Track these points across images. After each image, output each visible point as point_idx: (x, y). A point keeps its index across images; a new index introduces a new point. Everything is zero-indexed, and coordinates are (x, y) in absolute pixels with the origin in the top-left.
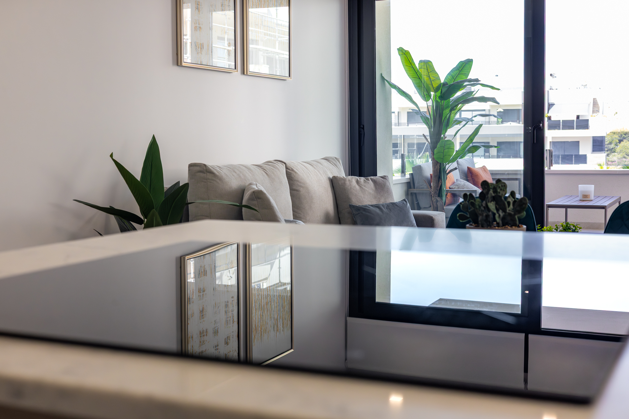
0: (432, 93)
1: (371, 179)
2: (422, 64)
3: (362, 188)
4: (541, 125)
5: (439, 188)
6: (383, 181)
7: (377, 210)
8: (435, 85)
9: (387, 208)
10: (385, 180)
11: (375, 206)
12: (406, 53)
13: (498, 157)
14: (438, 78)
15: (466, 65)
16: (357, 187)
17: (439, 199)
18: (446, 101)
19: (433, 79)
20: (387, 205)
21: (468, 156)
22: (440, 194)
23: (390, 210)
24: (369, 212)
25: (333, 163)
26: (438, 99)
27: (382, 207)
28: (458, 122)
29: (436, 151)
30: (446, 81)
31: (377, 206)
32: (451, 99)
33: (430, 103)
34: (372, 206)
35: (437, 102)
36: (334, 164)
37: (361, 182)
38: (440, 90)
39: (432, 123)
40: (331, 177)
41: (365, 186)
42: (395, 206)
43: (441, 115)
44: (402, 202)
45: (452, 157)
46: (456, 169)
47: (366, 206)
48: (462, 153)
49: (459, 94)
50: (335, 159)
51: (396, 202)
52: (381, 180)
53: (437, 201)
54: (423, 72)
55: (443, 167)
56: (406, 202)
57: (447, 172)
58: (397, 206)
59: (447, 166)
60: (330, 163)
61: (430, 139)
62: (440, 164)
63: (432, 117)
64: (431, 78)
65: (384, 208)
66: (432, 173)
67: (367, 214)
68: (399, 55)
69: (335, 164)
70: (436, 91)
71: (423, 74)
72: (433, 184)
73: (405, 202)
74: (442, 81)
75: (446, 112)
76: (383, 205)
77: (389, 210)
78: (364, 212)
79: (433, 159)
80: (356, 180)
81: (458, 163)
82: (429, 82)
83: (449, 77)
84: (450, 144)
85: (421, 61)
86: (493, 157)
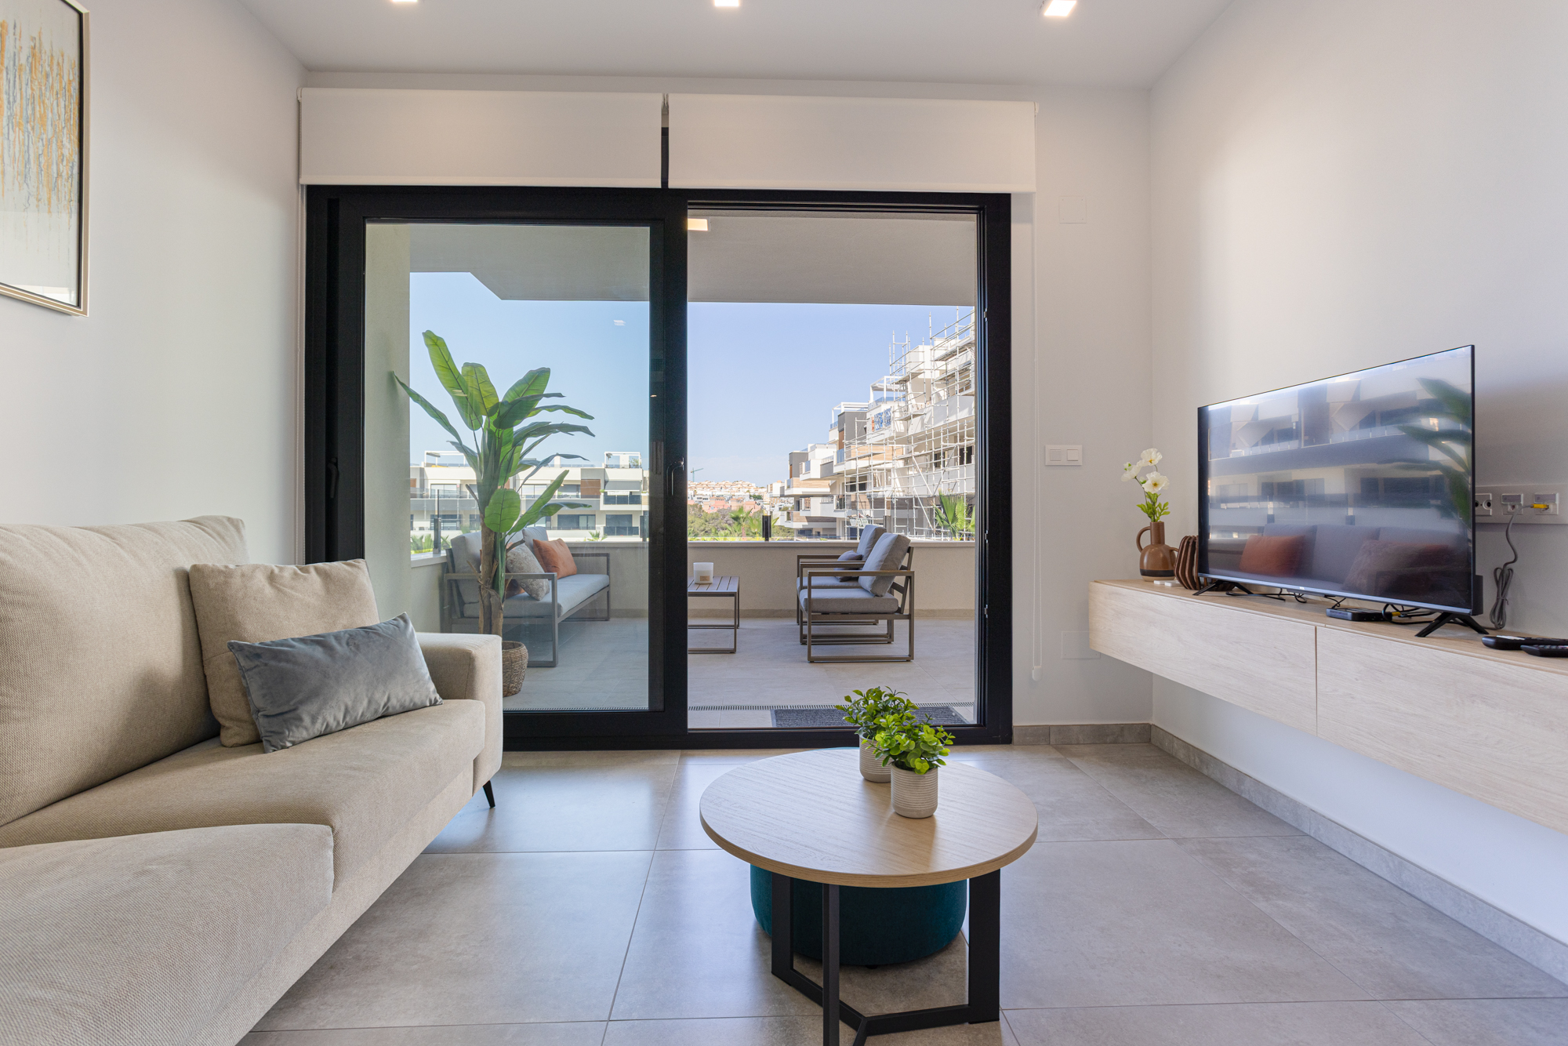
0: (484, 418)
1: (316, 569)
2: (469, 368)
3: (285, 593)
4: (682, 463)
5: (493, 574)
6: (348, 572)
7: (318, 652)
8: (489, 405)
9: (348, 644)
10: (356, 569)
11: (312, 641)
12: (438, 343)
13: (559, 528)
14: (494, 394)
15: (539, 377)
16: (269, 591)
17: (493, 592)
18: (506, 431)
19: (487, 394)
20: (351, 635)
21: (541, 524)
22: (494, 585)
23: (357, 647)
24: (288, 661)
25: (214, 529)
26: (493, 428)
27: (334, 642)
28: (525, 466)
29: (487, 510)
30: (507, 399)
31: (319, 641)
32: (516, 429)
33: (479, 433)
34: (303, 640)
35: (490, 432)
36: (215, 535)
37: (282, 577)
38: (497, 414)
39: (483, 467)
40: (188, 567)
41: (292, 588)
42: (373, 635)
43: (497, 454)
44: (395, 622)
45: (515, 523)
46: (522, 542)
47: (283, 643)
48: (531, 518)
49: (526, 422)
50: (225, 521)
51: (377, 625)
52: (345, 570)
53: (490, 596)
54: (470, 382)
55: (500, 539)
56: (405, 621)
57: (507, 547)
58: (379, 634)
59: (507, 538)
60: (203, 530)
61: (479, 492)
62: (495, 533)
63: (482, 457)
64: (483, 392)
65: (340, 643)
66: (481, 548)
67: (283, 664)
68: (427, 345)
69: (219, 534)
70: (489, 415)
71: (470, 384)
72: (483, 569)
73: (402, 623)
74: (500, 400)
75: (506, 449)
76: (337, 637)
77: (353, 648)
78: (273, 663)
79: (484, 525)
80: (269, 573)
81: (524, 533)
82: (478, 399)
83: (511, 394)
84: (512, 498)
85: (466, 365)
86: (554, 529)
